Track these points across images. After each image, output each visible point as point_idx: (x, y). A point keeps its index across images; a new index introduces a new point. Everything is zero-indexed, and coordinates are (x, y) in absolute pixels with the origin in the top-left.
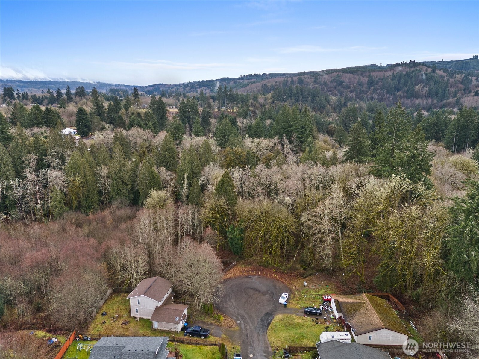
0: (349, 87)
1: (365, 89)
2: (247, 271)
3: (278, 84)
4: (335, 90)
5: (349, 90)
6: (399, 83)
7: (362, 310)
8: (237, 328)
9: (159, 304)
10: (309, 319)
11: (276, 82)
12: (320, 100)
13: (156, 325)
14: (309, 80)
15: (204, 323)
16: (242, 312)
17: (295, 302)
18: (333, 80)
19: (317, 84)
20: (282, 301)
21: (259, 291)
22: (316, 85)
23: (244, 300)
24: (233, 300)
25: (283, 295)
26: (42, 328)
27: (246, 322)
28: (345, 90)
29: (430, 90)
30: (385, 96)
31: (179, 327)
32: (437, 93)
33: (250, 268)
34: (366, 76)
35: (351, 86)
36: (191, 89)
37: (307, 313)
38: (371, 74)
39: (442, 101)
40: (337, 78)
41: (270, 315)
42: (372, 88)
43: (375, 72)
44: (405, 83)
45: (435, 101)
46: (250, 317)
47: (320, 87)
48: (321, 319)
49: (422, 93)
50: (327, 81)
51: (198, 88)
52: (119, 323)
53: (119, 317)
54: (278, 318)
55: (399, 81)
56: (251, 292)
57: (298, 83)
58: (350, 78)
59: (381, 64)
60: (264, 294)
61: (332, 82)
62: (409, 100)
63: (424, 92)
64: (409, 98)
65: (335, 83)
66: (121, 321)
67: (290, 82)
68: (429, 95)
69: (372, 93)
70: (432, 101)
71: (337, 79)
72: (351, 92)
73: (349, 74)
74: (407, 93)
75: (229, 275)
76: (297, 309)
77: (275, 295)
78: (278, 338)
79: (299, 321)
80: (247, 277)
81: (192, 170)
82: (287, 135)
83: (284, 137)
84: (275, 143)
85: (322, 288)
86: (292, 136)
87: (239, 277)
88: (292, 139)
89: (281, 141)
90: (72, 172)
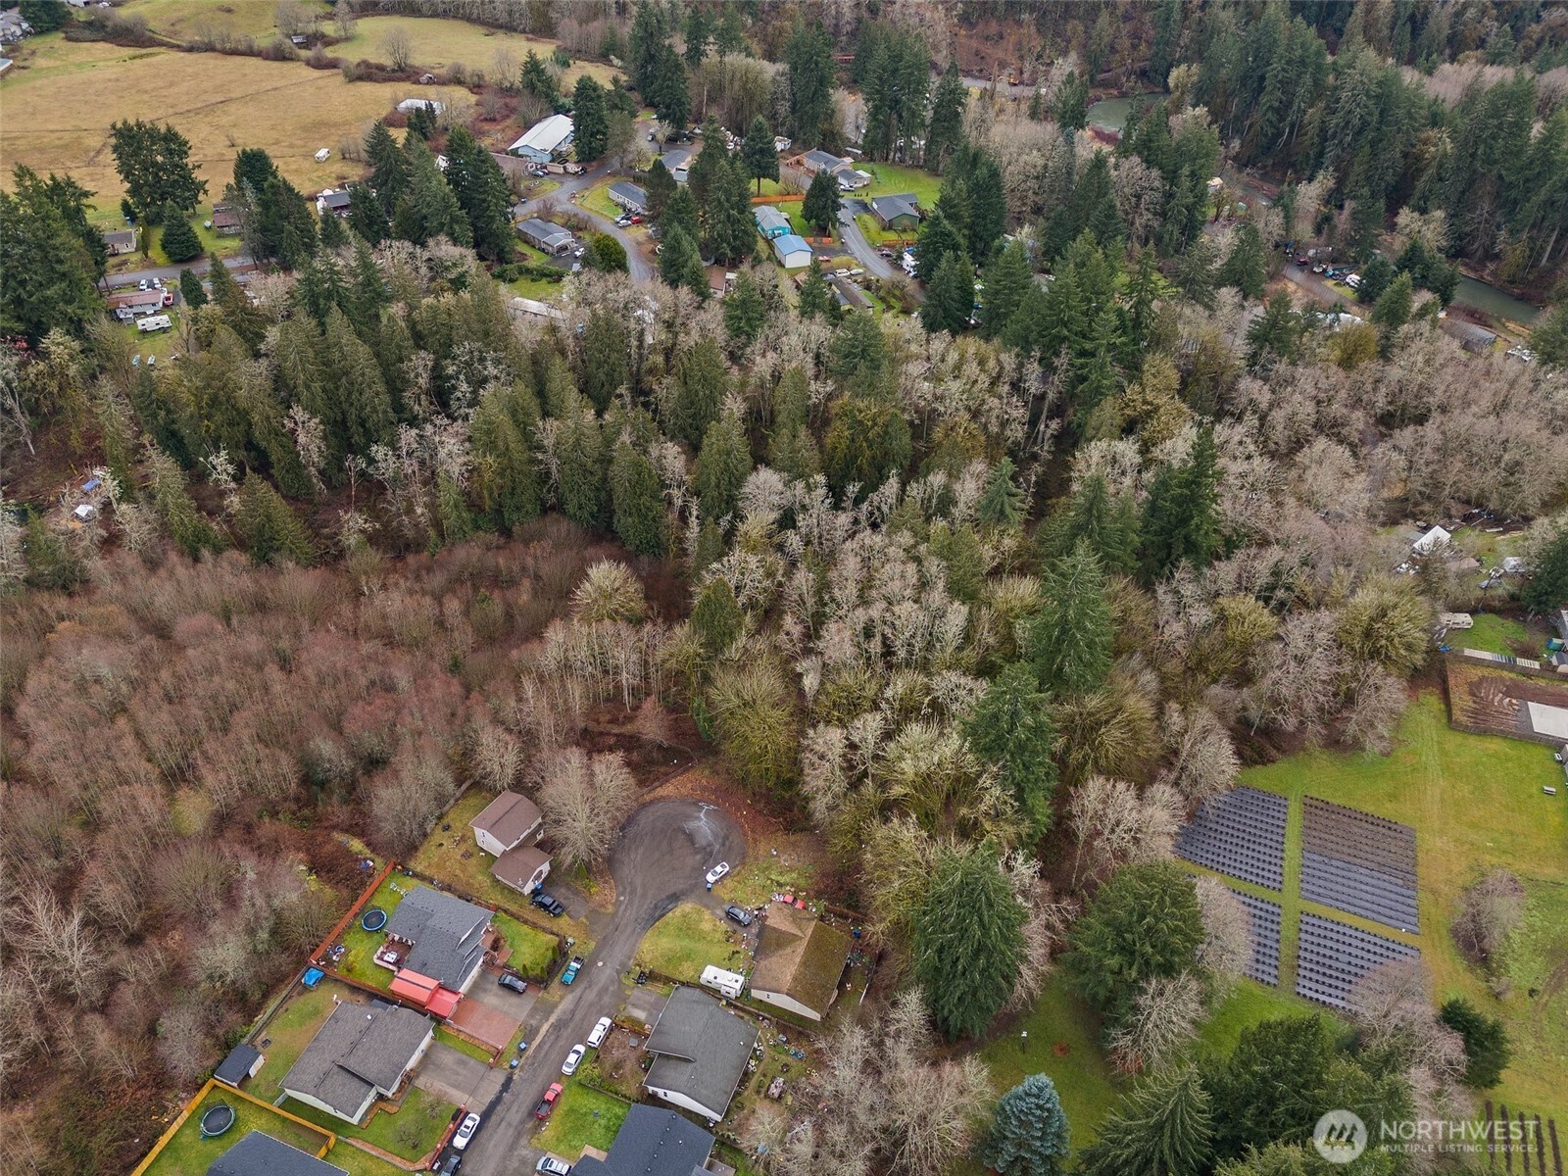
2: (705, 789)
7: (789, 950)
8: (610, 910)
10: (724, 926)
13: (497, 876)
15: (569, 888)
16: (639, 881)
17: (727, 888)
20: (711, 878)
23: (657, 855)
24: (642, 851)
25: (718, 869)
27: (630, 902)
31: (528, 889)
33: (714, 781)
37: (730, 918)
41: (675, 898)
46: (644, 895)
48: (740, 934)
52: (457, 854)
53: (463, 840)
54: (686, 907)
56: (680, 841)
60: (698, 851)
66: (464, 848)
76: (721, 902)
77: (709, 859)
78: (653, 947)
79: (706, 926)
80: (695, 804)
81: (727, 469)
82: (1045, 348)
83: (1036, 353)
84: (999, 376)
85: (791, 870)
86: (1057, 354)
87: (683, 800)
88: (1056, 362)
89: (1021, 366)
90: (483, 440)
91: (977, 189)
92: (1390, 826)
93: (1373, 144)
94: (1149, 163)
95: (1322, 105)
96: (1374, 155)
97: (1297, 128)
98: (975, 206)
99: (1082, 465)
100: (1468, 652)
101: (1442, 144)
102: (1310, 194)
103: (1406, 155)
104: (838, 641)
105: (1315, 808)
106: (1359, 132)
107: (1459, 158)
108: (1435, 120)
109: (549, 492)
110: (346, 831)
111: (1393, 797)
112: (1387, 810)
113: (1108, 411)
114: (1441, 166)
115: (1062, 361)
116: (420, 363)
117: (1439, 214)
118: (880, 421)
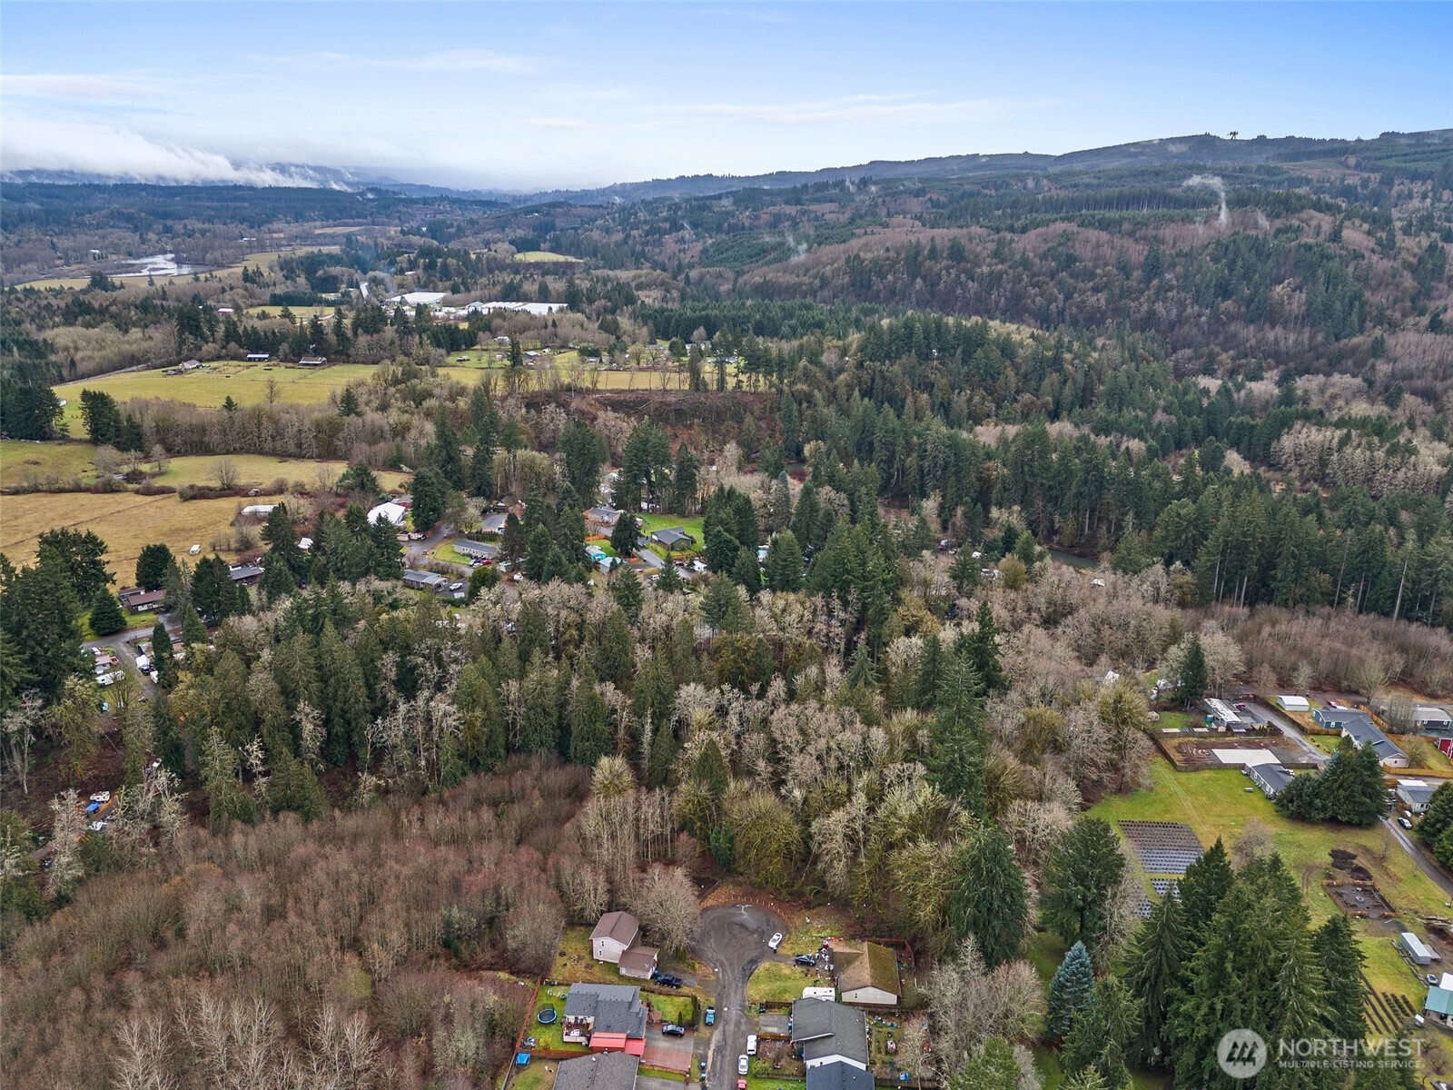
0: (1092, 276)
1: (1135, 284)
2: (735, 896)
3: (892, 254)
4: (1052, 284)
5: (1091, 284)
6: (1231, 271)
7: (857, 963)
8: (713, 978)
9: (626, 948)
10: (798, 969)
11: (887, 250)
12: (987, 357)
13: (623, 971)
14: (979, 249)
15: (676, 970)
16: (722, 958)
17: (788, 946)
18: (1049, 250)
19: (1003, 262)
20: (772, 944)
21: (747, 929)
22: (1000, 266)
23: (726, 941)
24: (712, 940)
25: (775, 937)
26: (502, 969)
27: (724, 971)
28: (1081, 285)
29: (1309, 303)
30: (1189, 310)
31: (649, 975)
32: (1327, 313)
33: (739, 890)
34: (1144, 238)
35: (1098, 271)
36: (647, 235)
37: (800, 963)
38: (1161, 232)
39: (1337, 339)
40: (1060, 245)
41: (754, 962)
42: (1155, 282)
43: (1172, 225)
44: (1247, 276)
45: (1320, 338)
46: (731, 965)
47: (1011, 271)
48: (813, 970)
49: (1288, 308)
50: (1031, 255)
51: (666, 233)
52: (581, 967)
53: (580, 958)
54: (764, 965)
55: (1231, 266)
56: (737, 930)
57: (950, 257)
58: (1098, 245)
59: (1235, 134)
60: (753, 933)
61: (1043, 257)
62: (1252, 328)
63: (1295, 306)
64: (1252, 322)
65: (1053, 260)
66: (584, 963)
67: (926, 252)
68: (1309, 317)
69: (1153, 298)
70: (1312, 338)
71: (1060, 249)
72: (1096, 290)
73: (1096, 232)
74: (1248, 307)
75: (709, 902)
76: (788, 957)
77: (765, 935)
78: (758, 990)
79: (787, 971)
80: (734, 906)
81: (659, 691)
82: (840, 589)
83: (835, 594)
84: (815, 610)
85: (824, 929)
86: (849, 593)
87: (724, 906)
88: (850, 598)
89: (828, 604)
90: (467, 700)
91: (738, 511)
92: (1174, 826)
93: (956, 473)
94: (838, 489)
95: (915, 455)
96: (959, 481)
97: (903, 471)
98: (740, 523)
99: (892, 656)
100: (1165, 730)
101: (998, 470)
102: (930, 505)
103: (979, 479)
104: (802, 765)
105: (1127, 826)
106: (945, 469)
107: (1015, 475)
108: (989, 456)
109: (515, 736)
110: (489, 969)
111: (1167, 812)
112: (1167, 818)
113: (895, 620)
114: (1004, 482)
115: (852, 597)
116: (389, 660)
117: (1016, 508)
118: (753, 645)
